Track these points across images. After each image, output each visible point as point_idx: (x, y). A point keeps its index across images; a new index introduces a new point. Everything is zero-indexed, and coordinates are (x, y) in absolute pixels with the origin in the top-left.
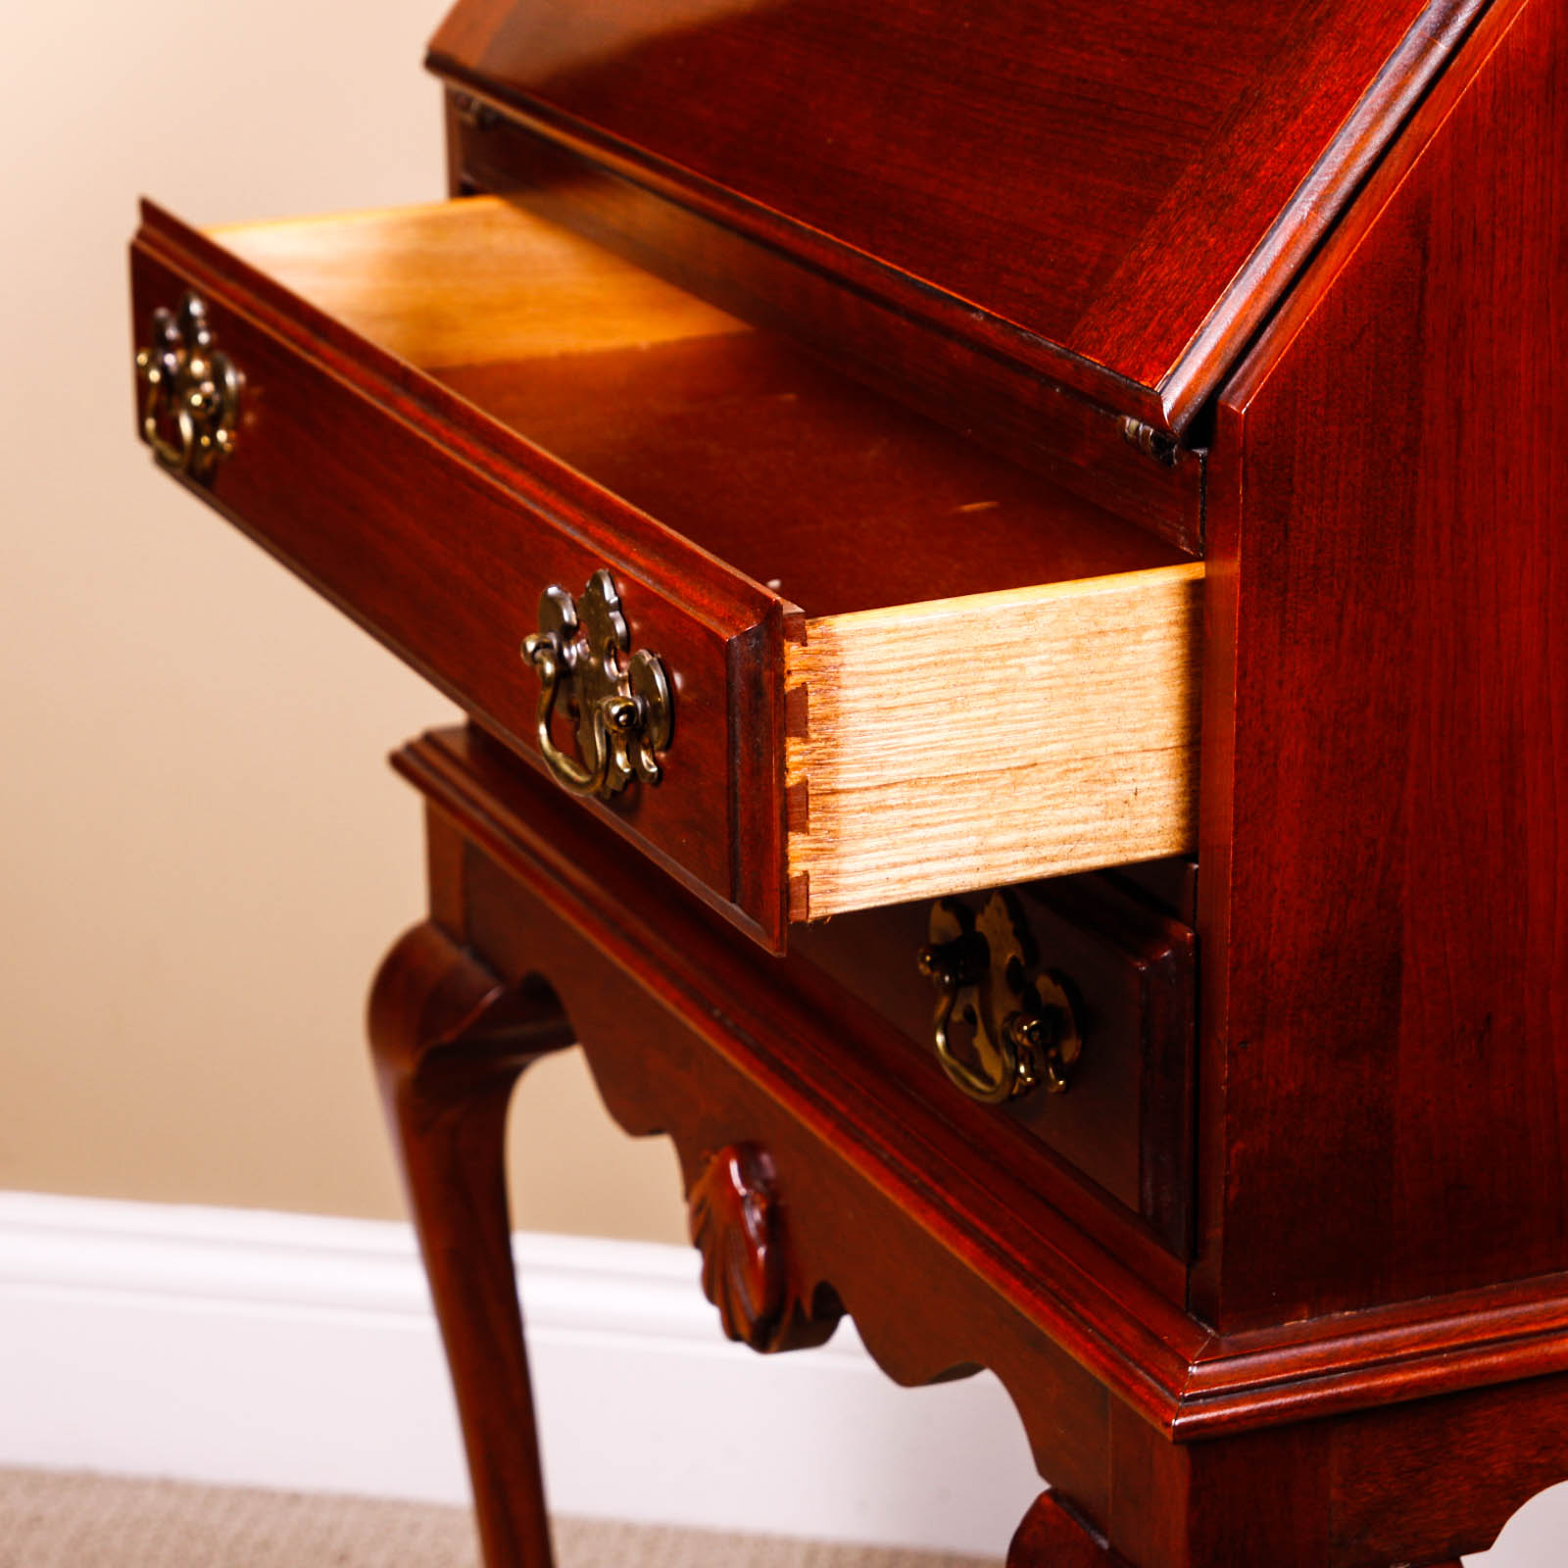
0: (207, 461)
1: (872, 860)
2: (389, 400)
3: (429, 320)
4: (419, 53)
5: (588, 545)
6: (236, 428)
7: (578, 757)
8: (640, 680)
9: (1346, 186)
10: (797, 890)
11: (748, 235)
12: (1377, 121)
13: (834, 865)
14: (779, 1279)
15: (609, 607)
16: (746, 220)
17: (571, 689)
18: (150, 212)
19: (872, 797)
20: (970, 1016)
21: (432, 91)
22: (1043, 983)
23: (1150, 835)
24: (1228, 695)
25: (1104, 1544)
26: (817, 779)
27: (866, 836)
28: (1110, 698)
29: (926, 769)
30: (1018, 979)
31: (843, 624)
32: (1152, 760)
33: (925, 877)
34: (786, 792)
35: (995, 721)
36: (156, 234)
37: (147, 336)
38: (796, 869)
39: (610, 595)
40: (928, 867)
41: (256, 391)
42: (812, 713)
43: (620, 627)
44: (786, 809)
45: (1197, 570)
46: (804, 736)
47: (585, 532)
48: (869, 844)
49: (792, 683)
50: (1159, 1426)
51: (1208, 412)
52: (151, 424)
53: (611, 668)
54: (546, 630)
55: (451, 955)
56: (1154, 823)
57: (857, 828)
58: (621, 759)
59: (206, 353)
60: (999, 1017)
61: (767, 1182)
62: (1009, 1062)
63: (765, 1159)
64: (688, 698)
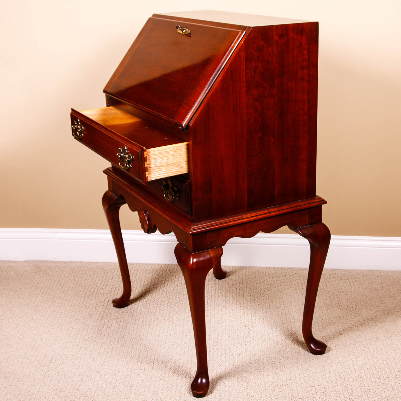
0: (81, 137)
1: (154, 175)
2: (101, 129)
3: (105, 121)
4: (103, 90)
5: (123, 143)
6: (84, 133)
7: (123, 166)
8: (129, 157)
9: (201, 102)
10: (147, 178)
11: (140, 109)
12: (203, 95)
13: (151, 175)
14: (149, 225)
15: (126, 149)
16: (140, 108)
17: (122, 159)
18: (72, 110)
19: (154, 168)
20: (168, 193)
21: (104, 95)
22: (175, 188)
23: (184, 171)
24: (191, 155)
25: (184, 247)
26: (148, 166)
27: (154, 172)
28: (179, 157)
29: (160, 165)
30: (172, 188)
31: (150, 150)
32: (184, 163)
33: (160, 176)
34: (145, 168)
35: (167, 159)
36: (73, 112)
37: (73, 124)
38: (147, 176)
39: (126, 148)
40: (161, 175)
41: (86, 129)
42: (148, 159)
43: (127, 152)
44: (145, 170)
45: (188, 143)
46: (147, 162)
47: (122, 141)
48: (154, 173)
49: (145, 156)
50: (188, 233)
51: (187, 126)
52: (74, 134)
53: (126, 156)
54: (119, 153)
55: (111, 194)
56: (185, 170)
57: (153, 171)
58: (128, 166)
59: (80, 125)
60: (171, 192)
61: (148, 214)
62: (172, 197)
63: (147, 212)
64: (135, 159)
